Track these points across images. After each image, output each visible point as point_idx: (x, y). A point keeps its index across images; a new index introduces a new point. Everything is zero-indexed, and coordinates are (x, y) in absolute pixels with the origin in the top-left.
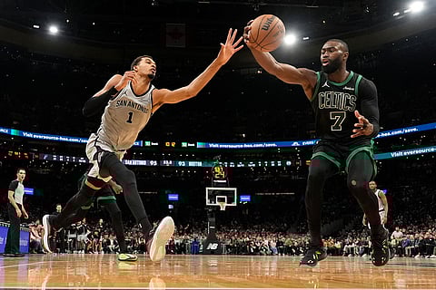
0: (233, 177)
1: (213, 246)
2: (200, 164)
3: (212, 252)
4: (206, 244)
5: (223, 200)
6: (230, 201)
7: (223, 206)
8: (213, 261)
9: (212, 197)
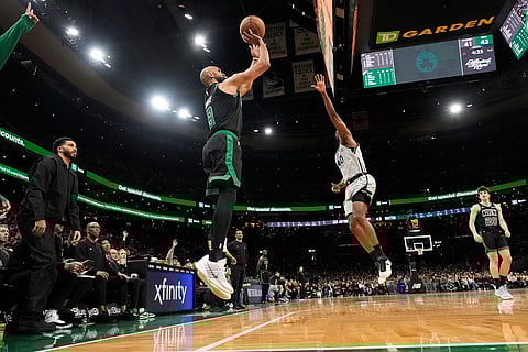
0: (426, 226)
1: (418, 286)
2: (394, 218)
3: (417, 291)
4: (411, 285)
5: (420, 246)
6: (427, 246)
7: (421, 251)
8: (419, 299)
9: (410, 243)
